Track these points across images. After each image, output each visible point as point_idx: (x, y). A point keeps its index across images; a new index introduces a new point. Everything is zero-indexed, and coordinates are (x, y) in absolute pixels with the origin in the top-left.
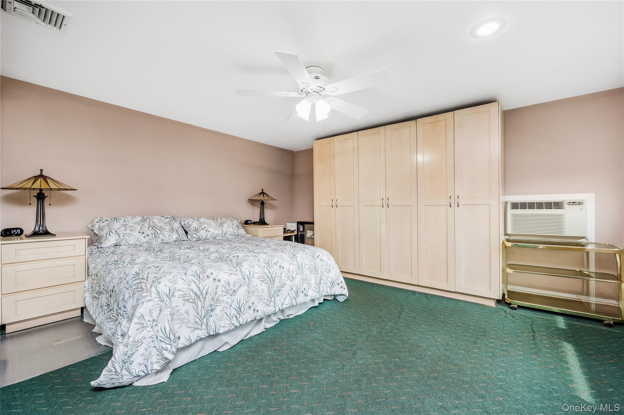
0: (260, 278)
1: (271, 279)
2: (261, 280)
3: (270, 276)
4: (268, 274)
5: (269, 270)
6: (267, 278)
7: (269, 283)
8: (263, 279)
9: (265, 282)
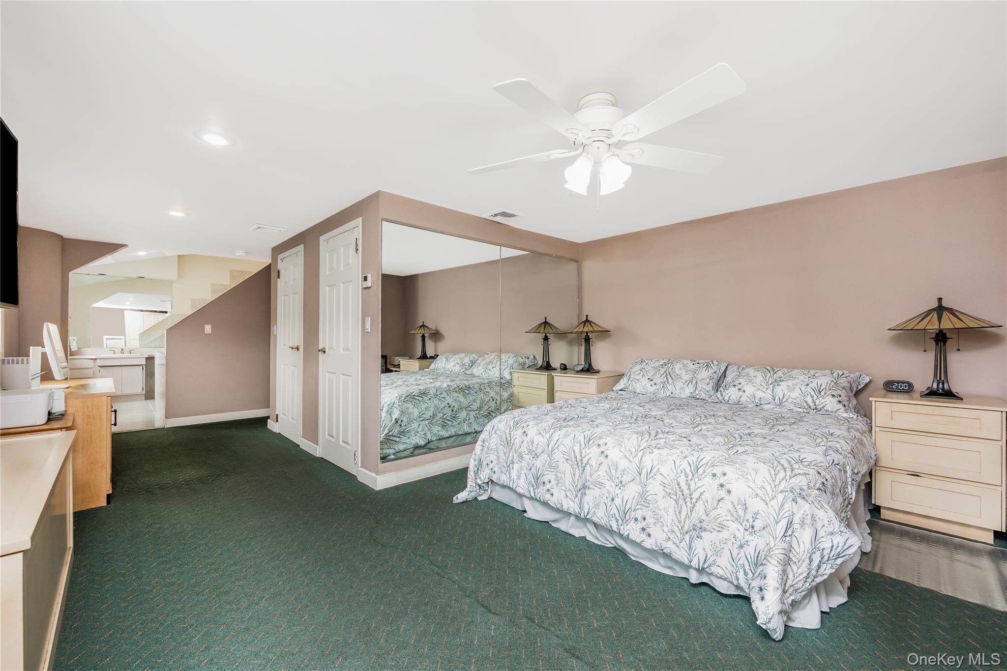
0: (564, 453)
1: (580, 464)
2: (565, 457)
3: (579, 458)
4: (578, 454)
5: (581, 449)
6: (574, 459)
7: (576, 469)
8: (568, 458)
9: (570, 462)
